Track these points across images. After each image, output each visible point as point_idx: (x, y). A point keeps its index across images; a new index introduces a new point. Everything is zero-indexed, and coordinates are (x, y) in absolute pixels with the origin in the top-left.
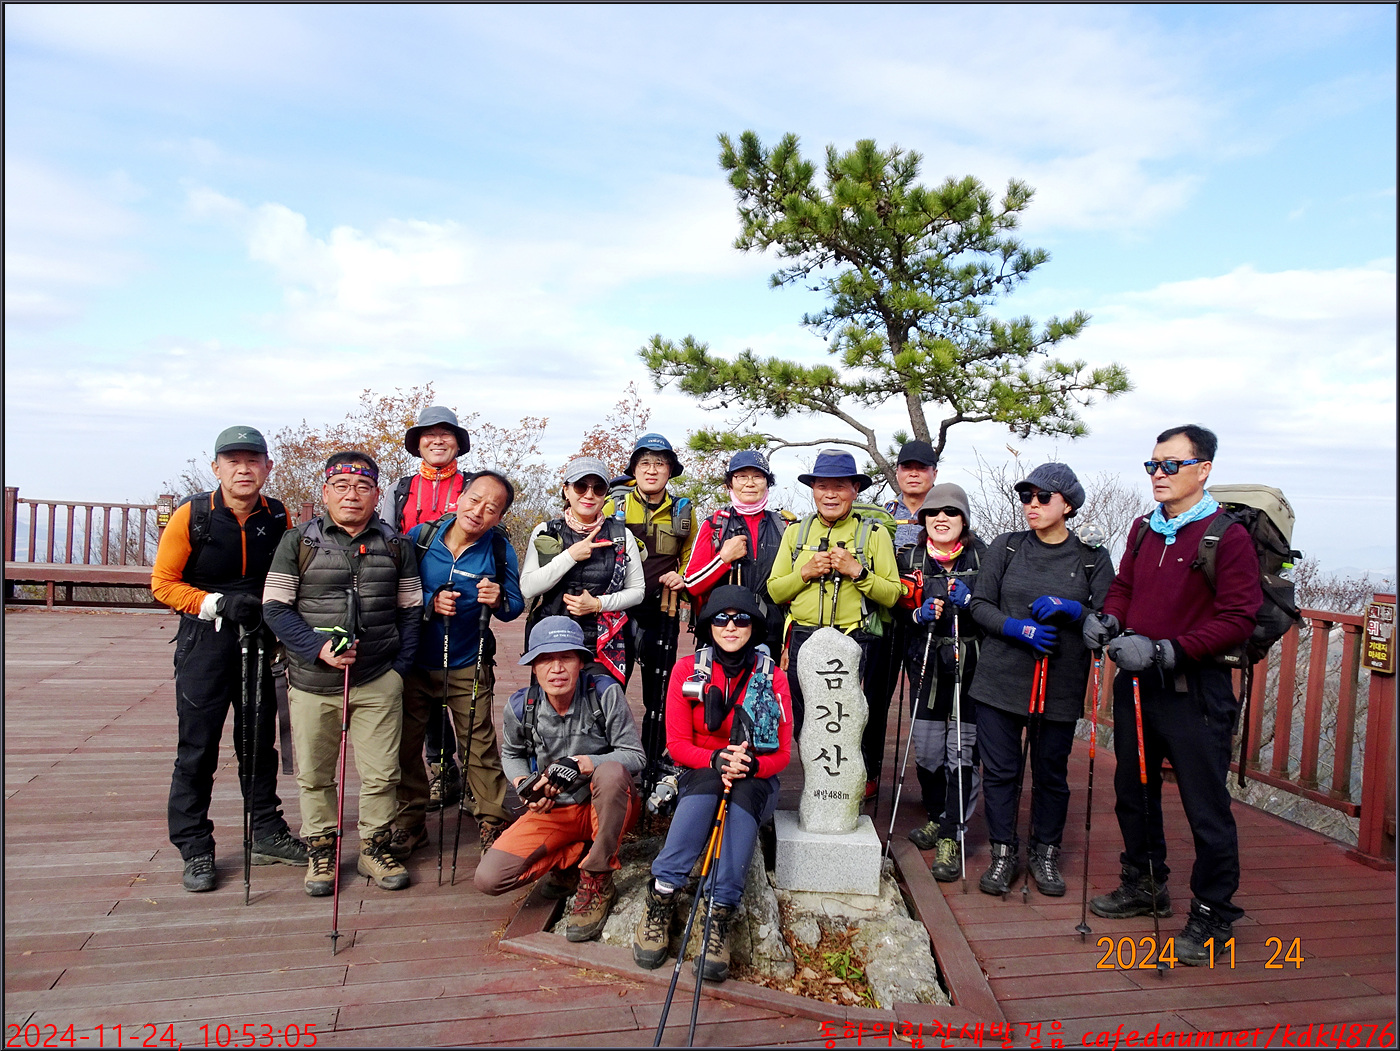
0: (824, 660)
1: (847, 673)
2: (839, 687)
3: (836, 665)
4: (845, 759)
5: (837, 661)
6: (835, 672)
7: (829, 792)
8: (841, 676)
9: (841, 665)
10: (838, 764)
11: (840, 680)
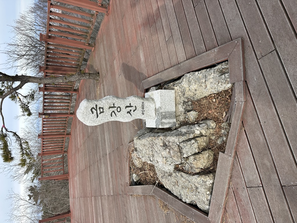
0: (91, 115)
1: (96, 105)
2: (103, 108)
3: (93, 110)
4: (130, 104)
5: (91, 110)
6: (96, 110)
7: (142, 110)
8: (98, 107)
9: (93, 108)
10: (132, 106)
11: (100, 108)
